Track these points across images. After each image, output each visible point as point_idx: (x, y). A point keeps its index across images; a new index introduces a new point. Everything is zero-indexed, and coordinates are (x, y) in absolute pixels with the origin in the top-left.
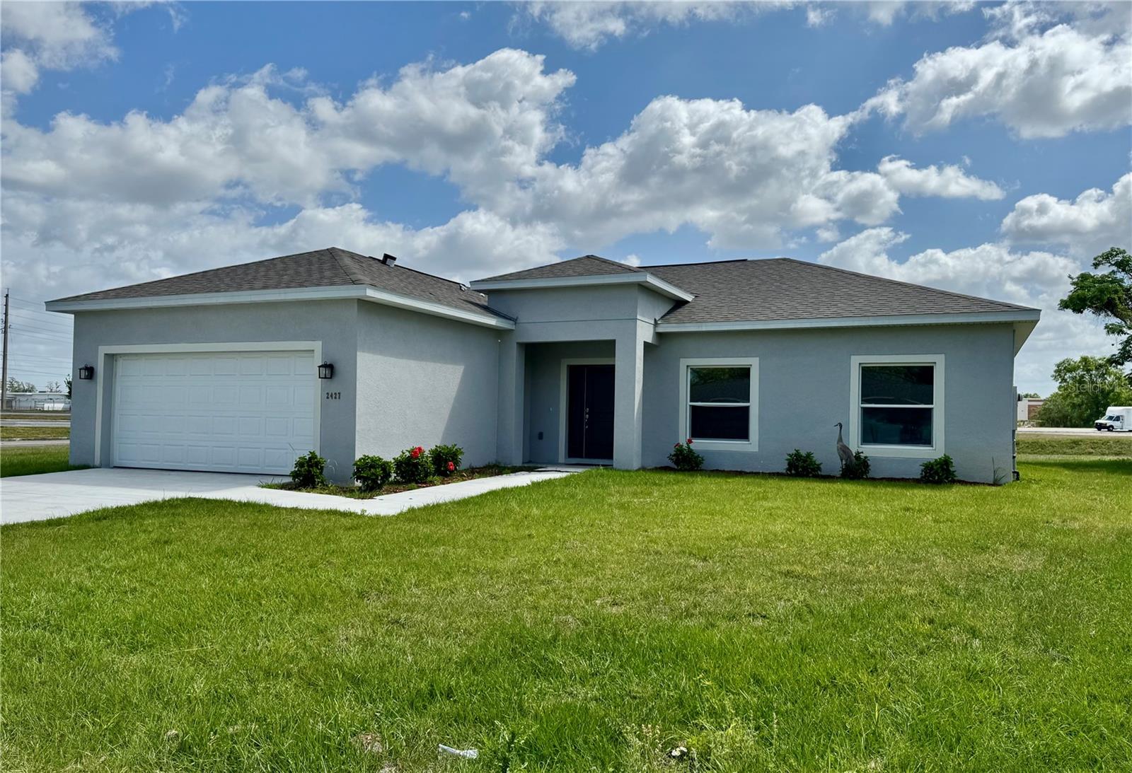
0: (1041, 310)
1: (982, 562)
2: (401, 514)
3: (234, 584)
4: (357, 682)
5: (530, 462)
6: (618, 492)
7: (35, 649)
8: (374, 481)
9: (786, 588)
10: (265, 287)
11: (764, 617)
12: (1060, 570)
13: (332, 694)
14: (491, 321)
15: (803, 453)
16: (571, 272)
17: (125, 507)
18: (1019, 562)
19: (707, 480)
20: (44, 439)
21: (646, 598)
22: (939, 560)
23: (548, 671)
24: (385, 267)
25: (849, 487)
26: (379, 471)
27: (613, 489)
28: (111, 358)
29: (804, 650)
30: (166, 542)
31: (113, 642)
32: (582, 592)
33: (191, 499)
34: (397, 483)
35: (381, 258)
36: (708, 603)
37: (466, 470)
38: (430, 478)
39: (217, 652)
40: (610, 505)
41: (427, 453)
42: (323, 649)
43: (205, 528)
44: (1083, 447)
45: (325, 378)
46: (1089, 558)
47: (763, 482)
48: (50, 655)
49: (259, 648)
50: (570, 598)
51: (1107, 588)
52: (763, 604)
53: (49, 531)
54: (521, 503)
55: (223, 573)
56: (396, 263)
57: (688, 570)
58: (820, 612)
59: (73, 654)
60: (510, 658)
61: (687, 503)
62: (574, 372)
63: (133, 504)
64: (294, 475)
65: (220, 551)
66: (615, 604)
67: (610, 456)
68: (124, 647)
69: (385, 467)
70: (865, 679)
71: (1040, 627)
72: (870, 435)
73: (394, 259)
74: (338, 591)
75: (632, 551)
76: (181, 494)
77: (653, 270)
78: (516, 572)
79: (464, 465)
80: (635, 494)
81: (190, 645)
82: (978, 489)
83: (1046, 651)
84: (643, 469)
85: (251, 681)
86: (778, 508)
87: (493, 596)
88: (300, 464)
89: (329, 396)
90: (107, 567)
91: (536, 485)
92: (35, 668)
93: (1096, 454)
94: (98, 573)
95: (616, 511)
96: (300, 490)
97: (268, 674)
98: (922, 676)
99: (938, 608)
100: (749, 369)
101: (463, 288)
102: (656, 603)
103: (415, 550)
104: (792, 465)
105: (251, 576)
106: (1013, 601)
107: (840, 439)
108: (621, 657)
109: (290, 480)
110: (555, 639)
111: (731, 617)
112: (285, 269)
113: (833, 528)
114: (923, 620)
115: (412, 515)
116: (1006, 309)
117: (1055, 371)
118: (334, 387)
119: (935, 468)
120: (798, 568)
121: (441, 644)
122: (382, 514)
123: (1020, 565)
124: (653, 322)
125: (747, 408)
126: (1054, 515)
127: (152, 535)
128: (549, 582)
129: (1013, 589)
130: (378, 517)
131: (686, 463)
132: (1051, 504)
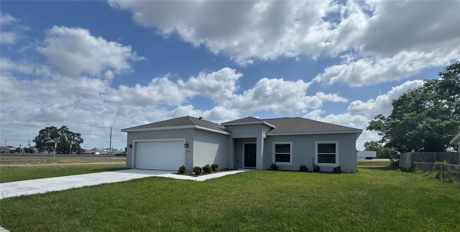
0: (362, 130)
1: (351, 193)
2: (205, 181)
3: (166, 198)
4: (197, 223)
5: (235, 168)
6: (258, 175)
7: (120, 213)
8: (198, 172)
9: (302, 200)
10: (172, 126)
11: (297, 207)
12: (371, 195)
13: (192, 226)
14: (226, 133)
15: (304, 166)
16: (245, 121)
17: (139, 179)
18: (360, 193)
19: (280, 172)
20: (120, 162)
21: (268, 202)
22: (340, 192)
23: (245, 221)
24: (200, 120)
25: (315, 174)
26: (199, 170)
27: (256, 175)
28: (136, 143)
29: (309, 216)
30: (149, 187)
31: (138, 212)
32: (251, 201)
33: (155, 177)
34: (203, 173)
35: (199, 118)
36: (283, 204)
37: (220, 170)
38: (211, 172)
39: (163, 215)
40: (256, 179)
41: (210, 166)
42: (189, 214)
43: (158, 184)
44: (372, 163)
45: (186, 147)
46: (378, 192)
47: (294, 173)
48: (124, 215)
49: (173, 214)
50: (248, 202)
51: (384, 200)
52: (297, 204)
53: (122, 184)
54: (234, 178)
55: (163, 195)
56: (202, 119)
57: (278, 195)
58: (311, 206)
59: (129, 215)
60: (235, 217)
61: (275, 178)
62: (246, 145)
63: (141, 178)
64: (179, 171)
65: (163, 190)
66: (259, 204)
67: (255, 166)
68: (141, 213)
69: (200, 169)
70: (325, 223)
71: (368, 210)
72: (320, 161)
73: (202, 118)
74: (191, 200)
75: (263, 190)
76: (153, 176)
77: (266, 120)
78: (234, 196)
79: (219, 169)
80: (262, 176)
81: (157, 213)
82: (348, 174)
83: (370, 216)
84: (264, 170)
85: (172, 222)
86: (298, 179)
87: (229, 202)
88: (180, 168)
89: (187, 152)
90: (136, 193)
91: (237, 173)
92: (120, 218)
93: (376, 165)
94: (134, 195)
95: (258, 180)
96: (180, 175)
97: (176, 220)
98: (340, 223)
99: (341, 205)
100: (290, 145)
101: (219, 125)
102: (270, 204)
103: (209, 190)
104: (301, 169)
105: (170, 196)
106: (360, 203)
107: (313, 162)
108: (262, 217)
109: (178, 172)
110: (246, 213)
111: (289, 207)
112: (177, 121)
113: (313, 184)
114: (338, 208)
115: (207, 181)
116: (354, 129)
117: (364, 145)
118: (188, 149)
119: (337, 169)
120: (305, 195)
121: (217, 213)
122: (200, 181)
123: (361, 194)
124: (266, 133)
125: (290, 154)
126: (368, 181)
127: (146, 185)
128: (243, 198)
129: (360, 200)
130: (199, 181)
131: (274, 168)
132: (367, 178)
